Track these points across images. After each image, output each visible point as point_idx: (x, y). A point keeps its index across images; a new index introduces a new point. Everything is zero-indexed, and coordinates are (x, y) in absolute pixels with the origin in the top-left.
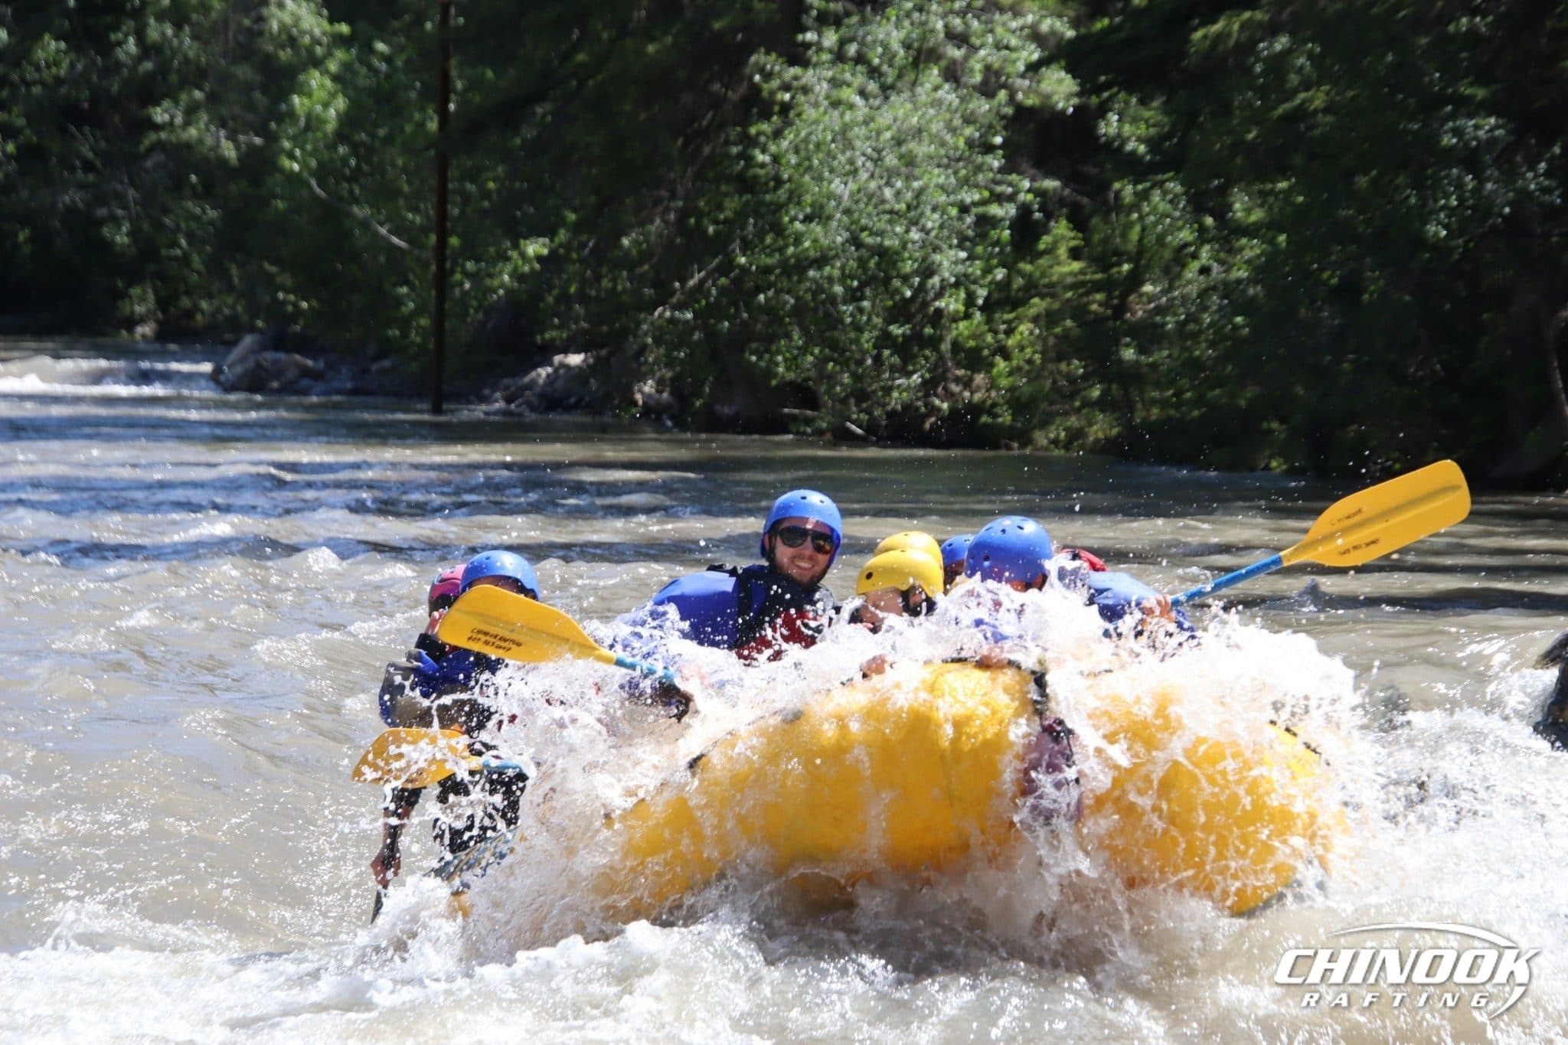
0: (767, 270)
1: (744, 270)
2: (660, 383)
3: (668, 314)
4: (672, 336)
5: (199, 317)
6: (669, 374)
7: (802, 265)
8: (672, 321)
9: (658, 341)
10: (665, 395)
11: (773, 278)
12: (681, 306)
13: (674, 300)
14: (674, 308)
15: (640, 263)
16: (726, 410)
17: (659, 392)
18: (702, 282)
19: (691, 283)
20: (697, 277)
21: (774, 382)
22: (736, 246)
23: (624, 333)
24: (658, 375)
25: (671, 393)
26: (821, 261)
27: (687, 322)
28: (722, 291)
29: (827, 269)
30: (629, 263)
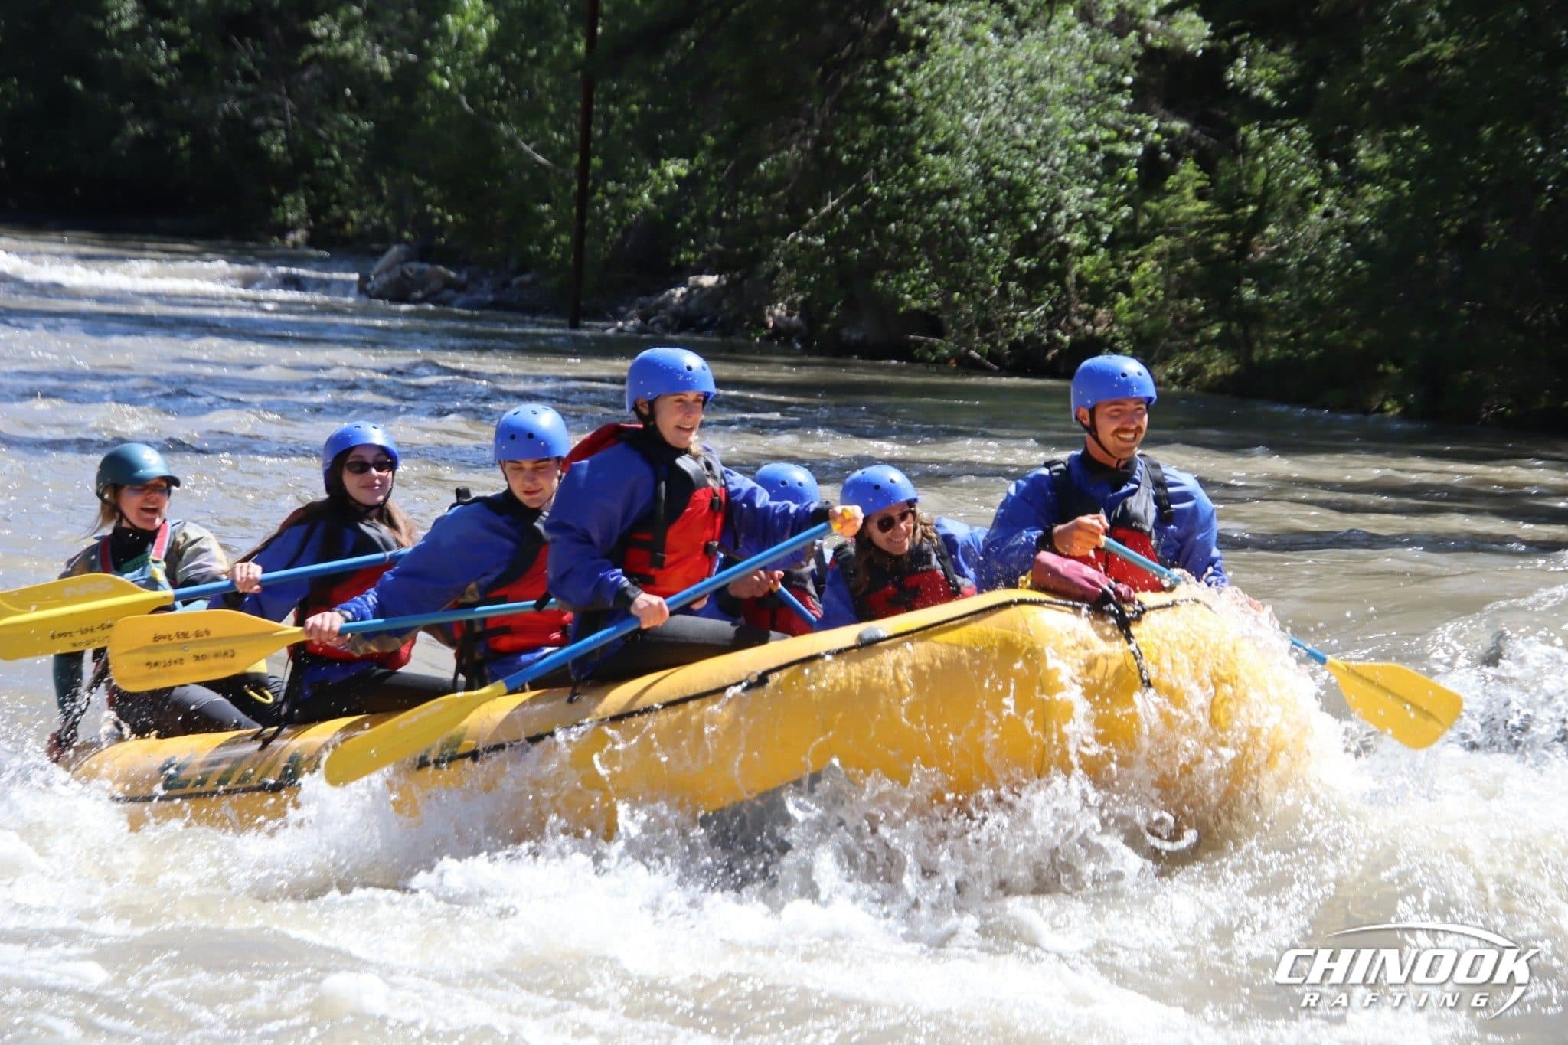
0: (899, 200)
1: (876, 199)
2: (791, 307)
3: (800, 239)
4: (803, 261)
5: (349, 227)
6: (800, 298)
7: (932, 196)
8: (803, 246)
9: (789, 265)
10: (795, 318)
11: (904, 208)
12: (814, 232)
13: (807, 226)
14: (806, 233)
15: (776, 190)
16: (856, 336)
17: (789, 315)
18: (835, 209)
19: (824, 210)
20: (831, 204)
21: (902, 310)
22: (870, 174)
23: (757, 257)
24: (789, 298)
25: (801, 316)
26: (951, 193)
27: (819, 247)
28: (854, 218)
29: (956, 202)
30: (766, 188)
